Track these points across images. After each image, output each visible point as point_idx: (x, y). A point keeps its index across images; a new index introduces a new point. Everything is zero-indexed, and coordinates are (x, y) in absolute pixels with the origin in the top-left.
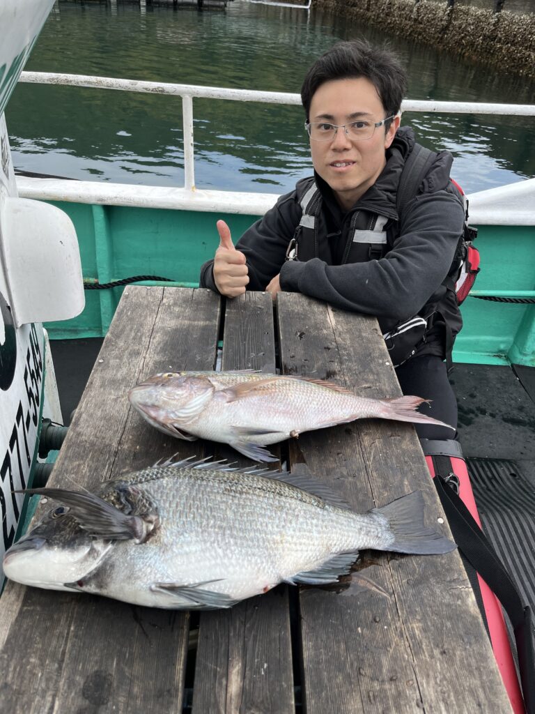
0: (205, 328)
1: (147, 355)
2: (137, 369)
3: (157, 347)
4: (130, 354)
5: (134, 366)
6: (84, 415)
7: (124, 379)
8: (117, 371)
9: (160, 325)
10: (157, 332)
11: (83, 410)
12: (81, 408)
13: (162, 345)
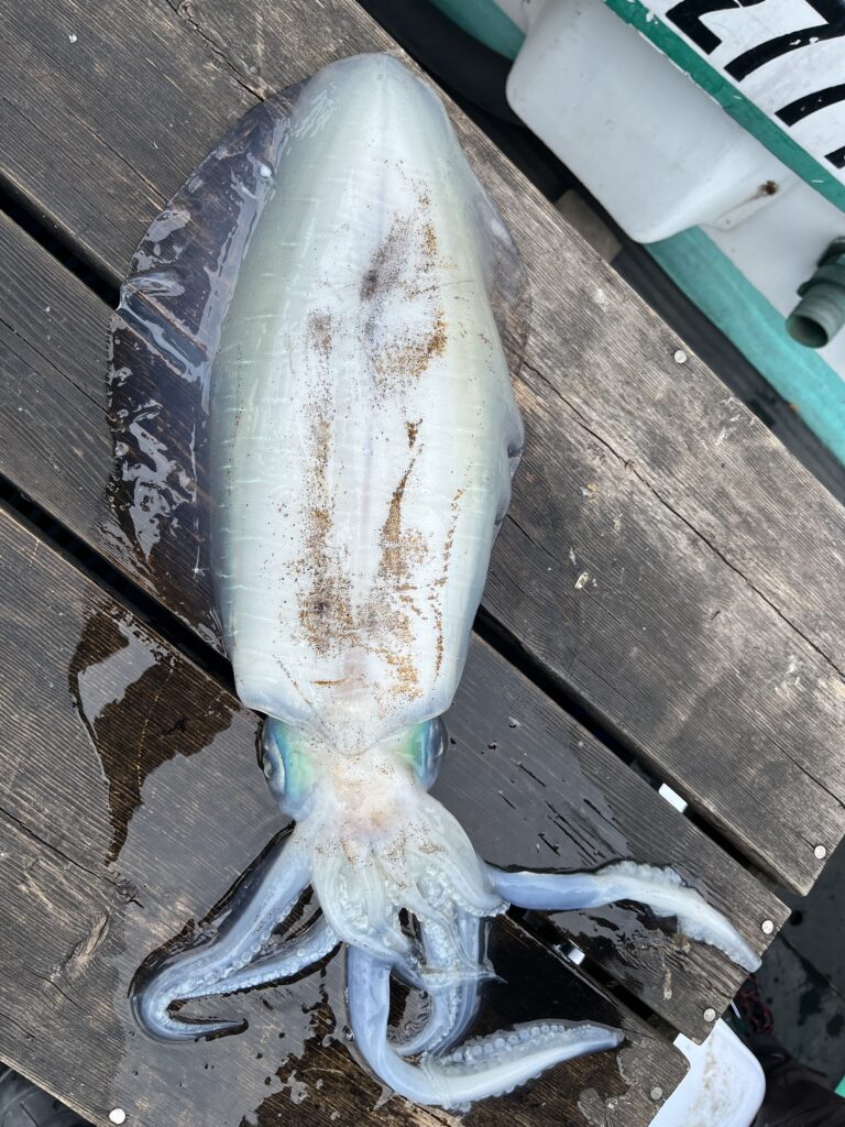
0: (652, 704)
1: (636, 479)
2: (594, 415)
3: (650, 521)
4: (665, 440)
5: (612, 417)
6: (510, 193)
7: (577, 358)
8: (619, 368)
9: (740, 597)
10: (715, 570)
11: (528, 201)
12: (537, 202)
13: (653, 540)
